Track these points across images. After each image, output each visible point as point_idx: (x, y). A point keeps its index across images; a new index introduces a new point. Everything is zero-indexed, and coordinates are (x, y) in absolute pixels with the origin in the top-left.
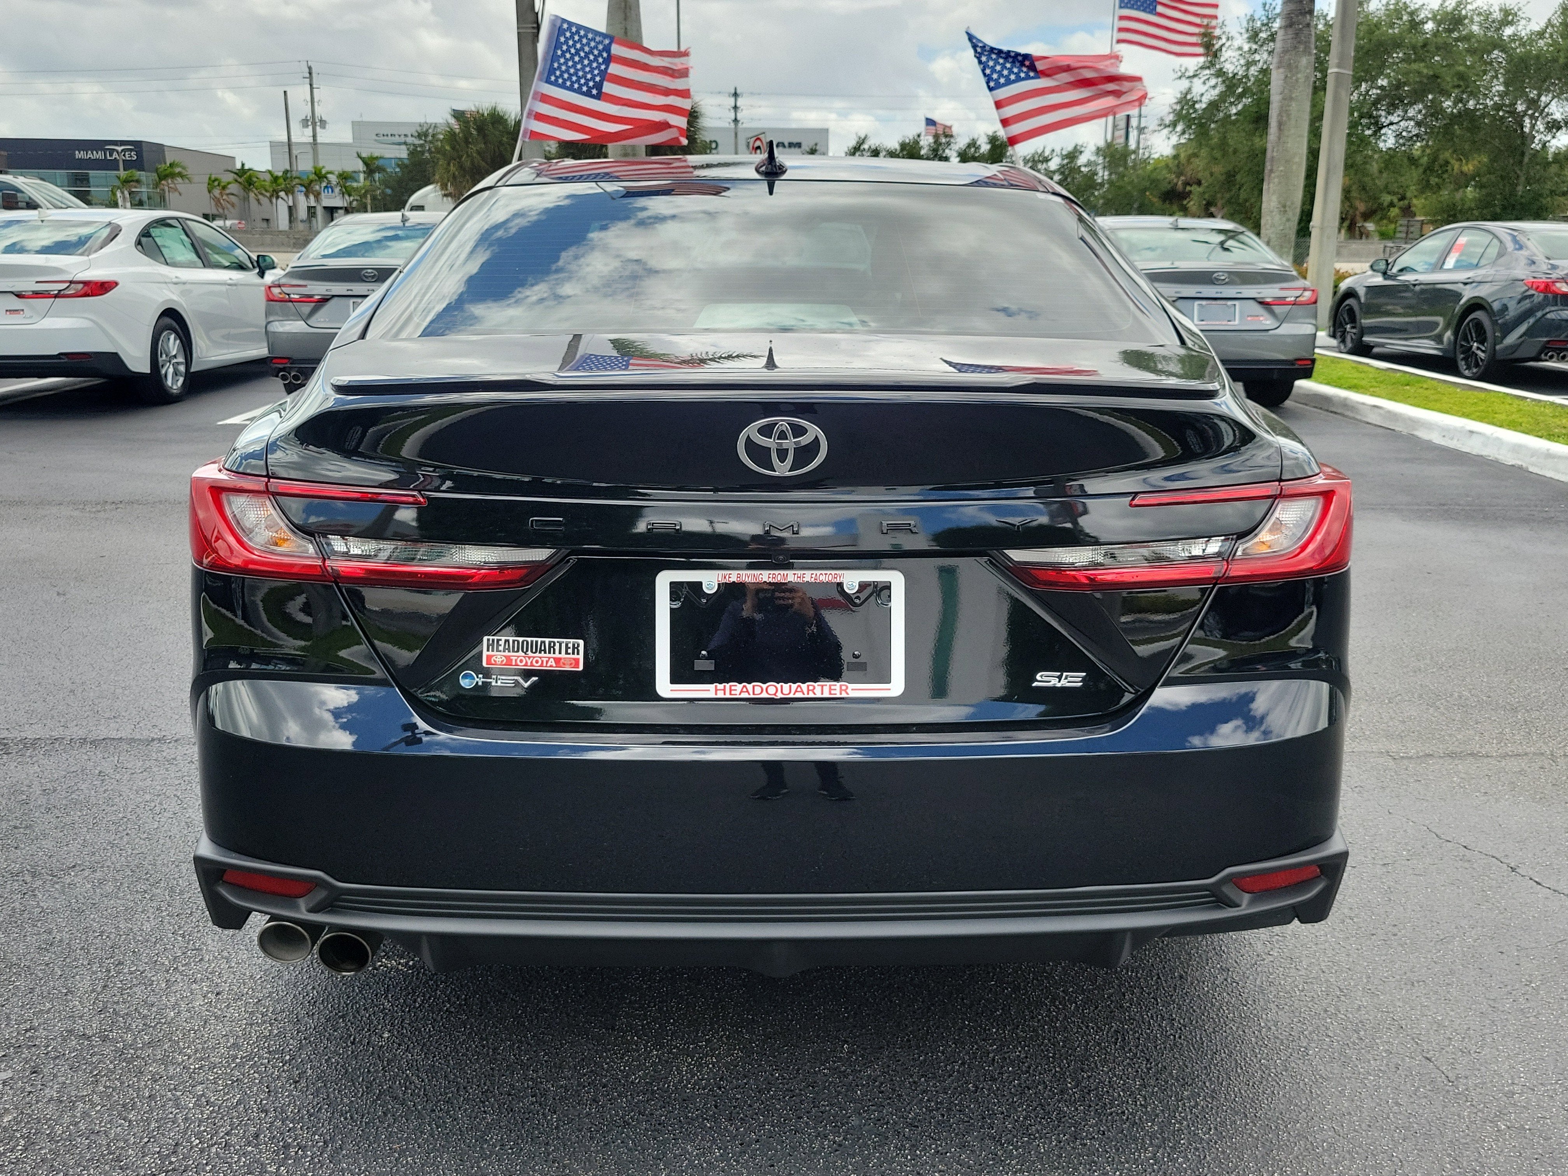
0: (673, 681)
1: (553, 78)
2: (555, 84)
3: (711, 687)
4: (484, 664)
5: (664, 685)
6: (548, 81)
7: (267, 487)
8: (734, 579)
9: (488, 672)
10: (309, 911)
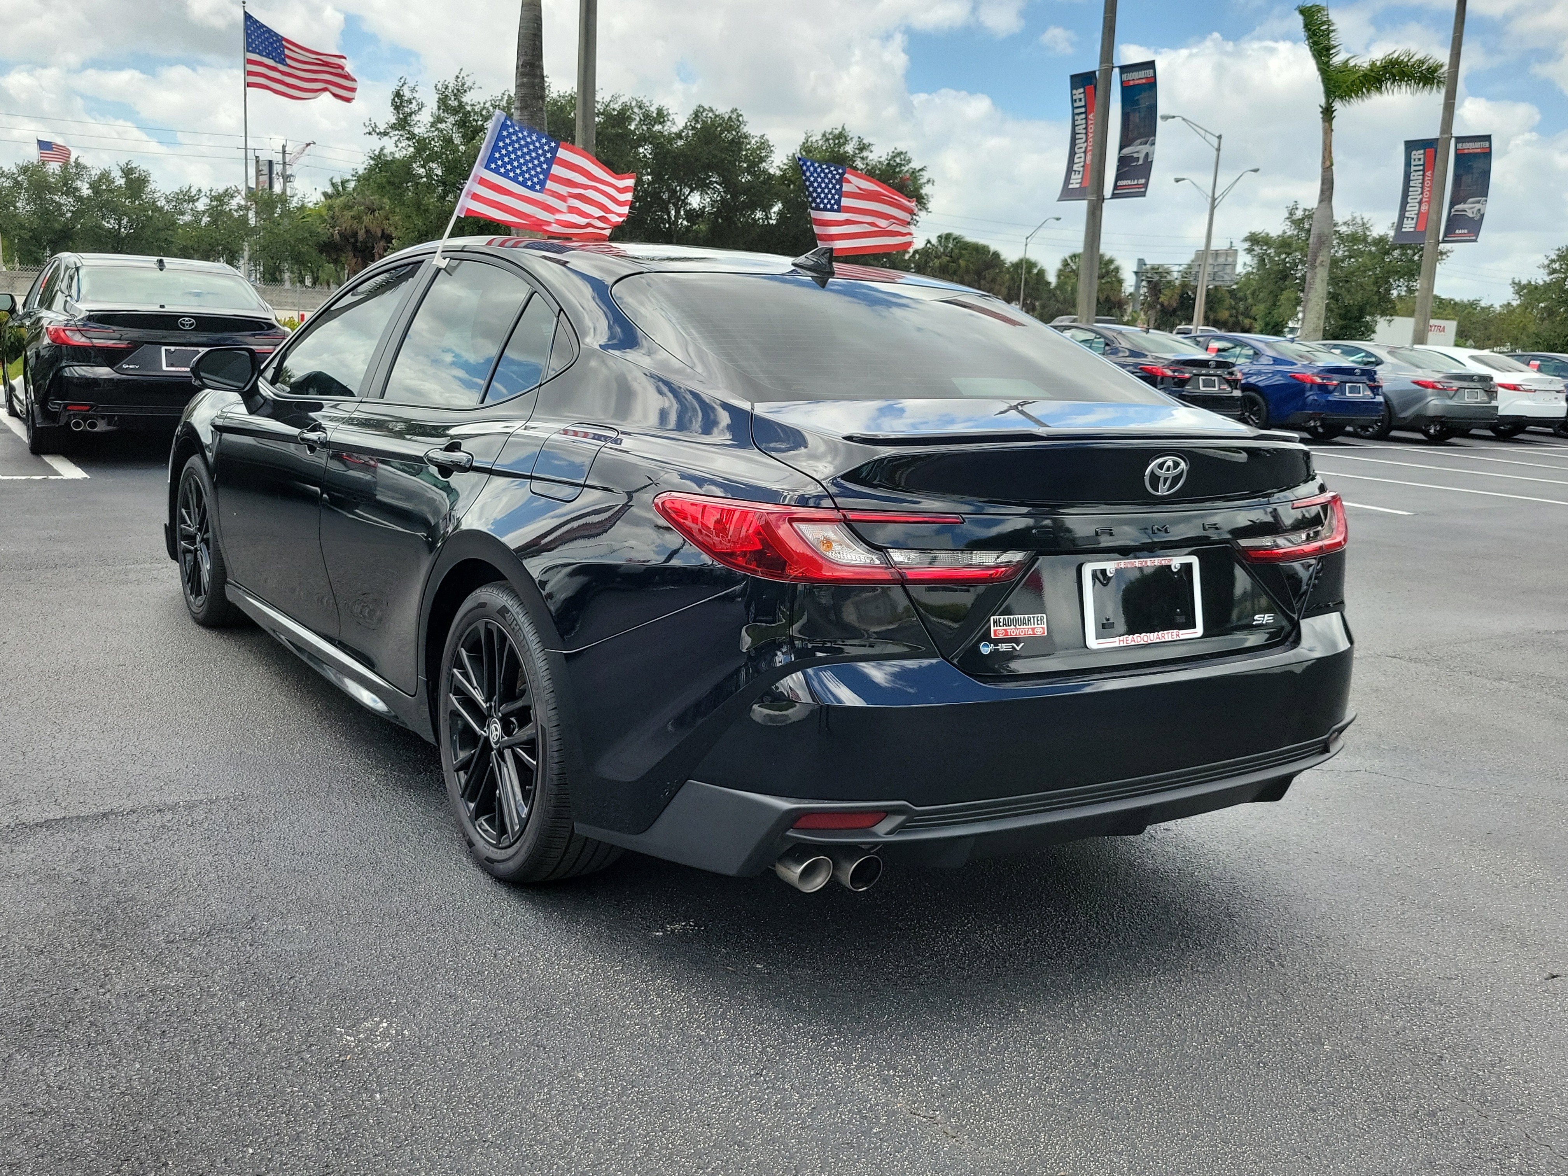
0: (1100, 638)
1: (493, 166)
2: (496, 171)
3: (1117, 639)
4: (993, 636)
5: (1093, 641)
6: (487, 167)
7: (844, 516)
8: (1122, 566)
9: (996, 642)
10: (886, 834)
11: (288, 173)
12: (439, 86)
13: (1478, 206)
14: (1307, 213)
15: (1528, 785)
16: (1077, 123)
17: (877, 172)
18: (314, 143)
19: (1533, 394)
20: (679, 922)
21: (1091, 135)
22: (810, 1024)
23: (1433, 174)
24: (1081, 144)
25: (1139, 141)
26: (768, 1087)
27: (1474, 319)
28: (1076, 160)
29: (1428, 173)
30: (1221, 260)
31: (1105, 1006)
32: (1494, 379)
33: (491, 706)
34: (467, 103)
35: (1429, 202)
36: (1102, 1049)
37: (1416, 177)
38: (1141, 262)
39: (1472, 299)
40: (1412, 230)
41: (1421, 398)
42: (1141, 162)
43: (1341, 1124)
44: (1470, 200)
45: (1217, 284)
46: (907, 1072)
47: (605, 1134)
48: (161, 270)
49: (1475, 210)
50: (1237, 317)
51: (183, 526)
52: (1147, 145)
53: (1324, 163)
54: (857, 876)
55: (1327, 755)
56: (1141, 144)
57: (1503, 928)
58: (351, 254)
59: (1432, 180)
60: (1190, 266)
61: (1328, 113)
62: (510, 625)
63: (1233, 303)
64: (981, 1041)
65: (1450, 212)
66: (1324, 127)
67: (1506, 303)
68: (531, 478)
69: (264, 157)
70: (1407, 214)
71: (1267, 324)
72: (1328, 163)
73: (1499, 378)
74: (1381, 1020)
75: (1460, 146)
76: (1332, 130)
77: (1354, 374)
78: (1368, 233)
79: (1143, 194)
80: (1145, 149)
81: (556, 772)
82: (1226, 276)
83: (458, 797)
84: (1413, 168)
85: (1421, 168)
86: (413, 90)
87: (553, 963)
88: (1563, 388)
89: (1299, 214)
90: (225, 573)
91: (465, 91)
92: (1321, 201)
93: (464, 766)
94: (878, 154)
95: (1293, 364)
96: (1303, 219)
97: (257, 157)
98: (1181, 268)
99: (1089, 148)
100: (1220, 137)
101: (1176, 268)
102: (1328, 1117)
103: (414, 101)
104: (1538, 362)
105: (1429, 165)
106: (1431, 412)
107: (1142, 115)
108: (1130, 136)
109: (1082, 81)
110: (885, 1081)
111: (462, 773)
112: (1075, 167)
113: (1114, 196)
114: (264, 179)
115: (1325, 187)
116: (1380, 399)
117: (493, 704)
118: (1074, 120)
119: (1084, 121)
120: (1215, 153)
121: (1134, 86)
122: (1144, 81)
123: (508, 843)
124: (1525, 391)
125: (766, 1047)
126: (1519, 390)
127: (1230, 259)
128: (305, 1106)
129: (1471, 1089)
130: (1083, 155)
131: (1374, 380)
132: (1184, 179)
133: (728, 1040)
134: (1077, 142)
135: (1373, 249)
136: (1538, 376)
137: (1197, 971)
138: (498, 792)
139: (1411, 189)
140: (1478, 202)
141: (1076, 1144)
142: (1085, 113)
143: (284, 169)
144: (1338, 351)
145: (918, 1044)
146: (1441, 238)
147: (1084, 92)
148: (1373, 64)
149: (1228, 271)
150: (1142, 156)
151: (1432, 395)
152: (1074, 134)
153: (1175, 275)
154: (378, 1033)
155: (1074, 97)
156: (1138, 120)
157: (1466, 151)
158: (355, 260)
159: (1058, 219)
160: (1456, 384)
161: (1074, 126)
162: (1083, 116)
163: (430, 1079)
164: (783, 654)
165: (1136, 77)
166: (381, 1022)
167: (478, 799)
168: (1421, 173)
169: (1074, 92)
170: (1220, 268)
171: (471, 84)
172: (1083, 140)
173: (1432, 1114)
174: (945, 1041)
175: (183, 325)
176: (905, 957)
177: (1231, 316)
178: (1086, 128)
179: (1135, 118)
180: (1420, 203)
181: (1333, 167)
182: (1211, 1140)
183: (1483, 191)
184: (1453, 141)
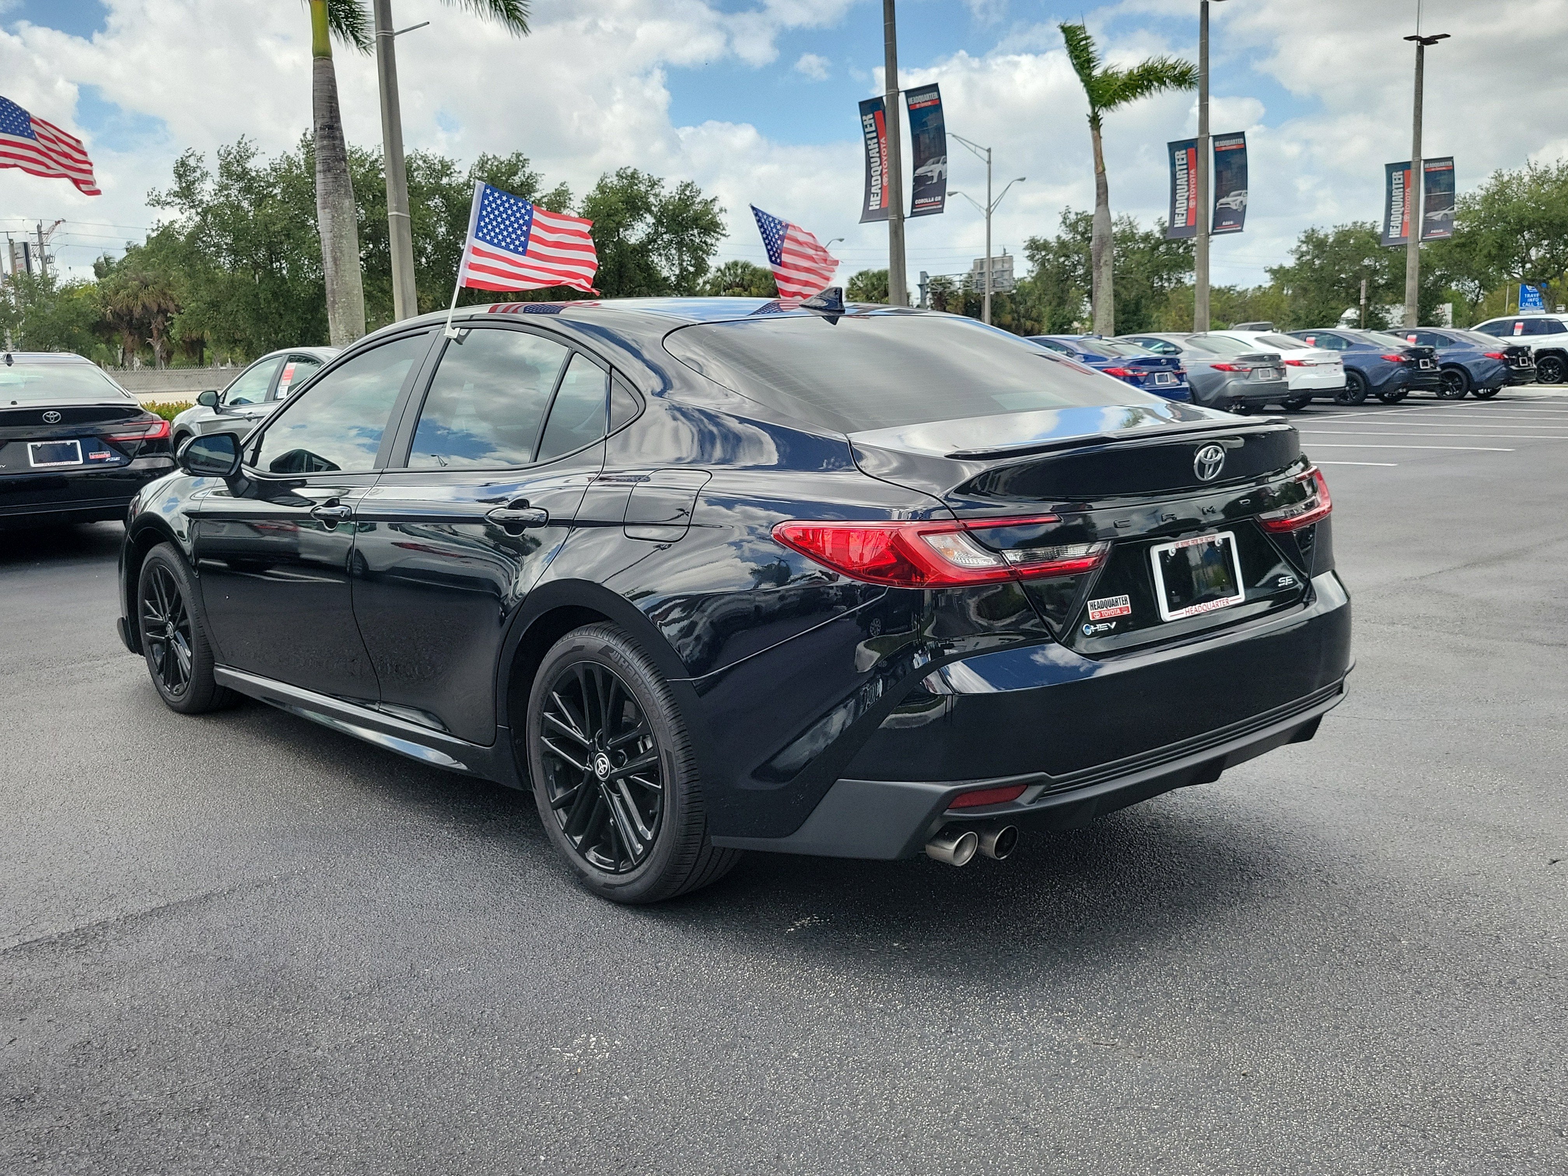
0: (1170, 611)
1: (480, 234)
2: (483, 239)
3: (1184, 610)
4: (1091, 619)
5: (1165, 614)
6: (477, 237)
7: (965, 524)
8: (1180, 546)
9: (1094, 623)
10: (1029, 803)
11: (47, 253)
12: (222, 152)
13: (1240, 198)
14: (1079, 217)
15: (1460, 709)
16: (870, 147)
17: (671, 207)
18: (64, 221)
19: (1314, 368)
20: (803, 917)
21: (885, 158)
22: (970, 985)
23: (1196, 171)
24: (876, 168)
25: (931, 161)
26: (963, 1041)
27: (1232, 304)
28: (873, 183)
29: (1192, 172)
30: (998, 267)
31: (1209, 936)
32: (1282, 357)
33: (594, 741)
34: (251, 169)
35: (1196, 198)
36: (1224, 969)
37: (1181, 176)
38: (924, 275)
39: (1228, 285)
40: (1183, 225)
41: (1220, 381)
42: (935, 180)
43: (1446, 1000)
44: (1233, 193)
45: (998, 290)
46: (1073, 1013)
47: (845, 1098)
48: (9, 365)
49: (1238, 202)
50: (1019, 320)
51: (147, 617)
52: (940, 164)
53: (1096, 168)
54: (999, 847)
55: (1341, 696)
56: (933, 163)
57: (1497, 828)
58: (126, 333)
59: (1196, 177)
60: (970, 276)
61: (1095, 121)
62: (617, 663)
63: (1014, 307)
64: (1121, 978)
65: (1215, 206)
66: (1093, 135)
67: (1257, 286)
68: (624, 524)
69: (18, 239)
70: (1177, 211)
71: (1054, 324)
72: (1100, 169)
73: (1286, 355)
74: (1436, 915)
75: (1217, 144)
76: (1101, 137)
77: (1161, 364)
78: (1135, 231)
79: (941, 211)
80: (937, 168)
81: (686, 792)
82: (1005, 282)
83: (560, 834)
84: (1178, 168)
85: (1185, 167)
86: (200, 159)
87: (713, 967)
88: (1340, 360)
89: (1072, 217)
90: (213, 658)
91: (249, 157)
92: (1098, 205)
93: (565, 804)
94: (669, 190)
95: (1106, 360)
96: (1077, 223)
97: (11, 240)
98: (962, 278)
99: (884, 171)
100: (989, 150)
101: (957, 278)
102: (1434, 996)
103: (198, 170)
104: (1313, 339)
105: (1191, 164)
106: (1231, 393)
107: (932, 136)
108: (922, 157)
109: (870, 107)
110: (1059, 1021)
111: (561, 811)
112: (873, 190)
113: (913, 214)
114: (22, 261)
115: (1101, 191)
116: (1185, 385)
117: (596, 740)
118: (867, 145)
119: (876, 145)
120: (987, 165)
121: (921, 108)
122: (929, 103)
123: (631, 867)
124: (1309, 365)
125: (943, 1009)
126: (1303, 365)
127: (1006, 266)
128: (565, 1115)
129: (1533, 958)
130: (879, 177)
131: (1179, 368)
132: (956, 193)
133: (906, 1008)
134: (872, 165)
135: (1142, 246)
136: (1317, 350)
137: (1268, 897)
138: (611, 821)
139: (1178, 187)
140: (1240, 195)
141: (1244, 1047)
142: (877, 137)
143: (42, 250)
144: (1140, 344)
145: (1070, 988)
146: (1210, 231)
147: (873, 118)
148: (1131, 72)
149: (1006, 277)
150: (936, 175)
151: (1230, 377)
152: (868, 158)
153: (958, 285)
154: (592, 1047)
155: (865, 123)
156: (927, 141)
157: (1223, 149)
158: (132, 337)
159: (841, 240)
160: (1250, 365)
161: (867, 151)
162: (875, 140)
163: (664, 1077)
164: (920, 655)
165: (921, 100)
166: (588, 1037)
167: (587, 830)
168: (1185, 171)
169: (864, 118)
170: (998, 274)
171: (253, 150)
172: (878, 163)
173: (1513, 982)
174: (1092, 983)
175: (48, 419)
176: (1019, 920)
177: (1013, 319)
178: (879, 152)
179: (925, 139)
180: (1188, 199)
181: (1106, 172)
182: (1351, 1028)
183: (1242, 184)
184: (1211, 140)
